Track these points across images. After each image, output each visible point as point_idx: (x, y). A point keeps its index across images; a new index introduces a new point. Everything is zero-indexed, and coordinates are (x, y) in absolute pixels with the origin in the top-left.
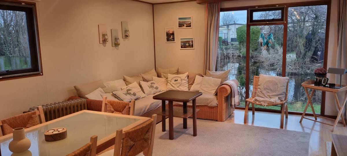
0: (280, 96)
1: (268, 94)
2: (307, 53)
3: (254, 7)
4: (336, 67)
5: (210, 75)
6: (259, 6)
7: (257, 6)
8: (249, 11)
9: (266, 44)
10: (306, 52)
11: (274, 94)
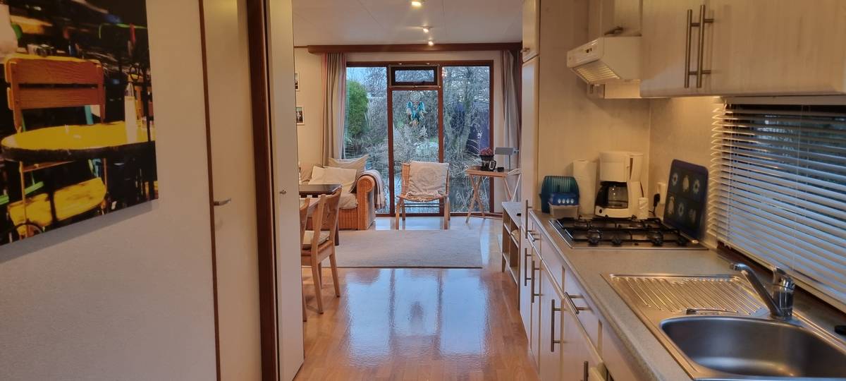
0: (441, 189)
1: (424, 187)
2: (458, 138)
3: (397, 63)
4: (504, 146)
5: (337, 165)
6: (403, 63)
7: (400, 62)
8: (390, 68)
9: (416, 117)
10: (456, 136)
11: (432, 186)
